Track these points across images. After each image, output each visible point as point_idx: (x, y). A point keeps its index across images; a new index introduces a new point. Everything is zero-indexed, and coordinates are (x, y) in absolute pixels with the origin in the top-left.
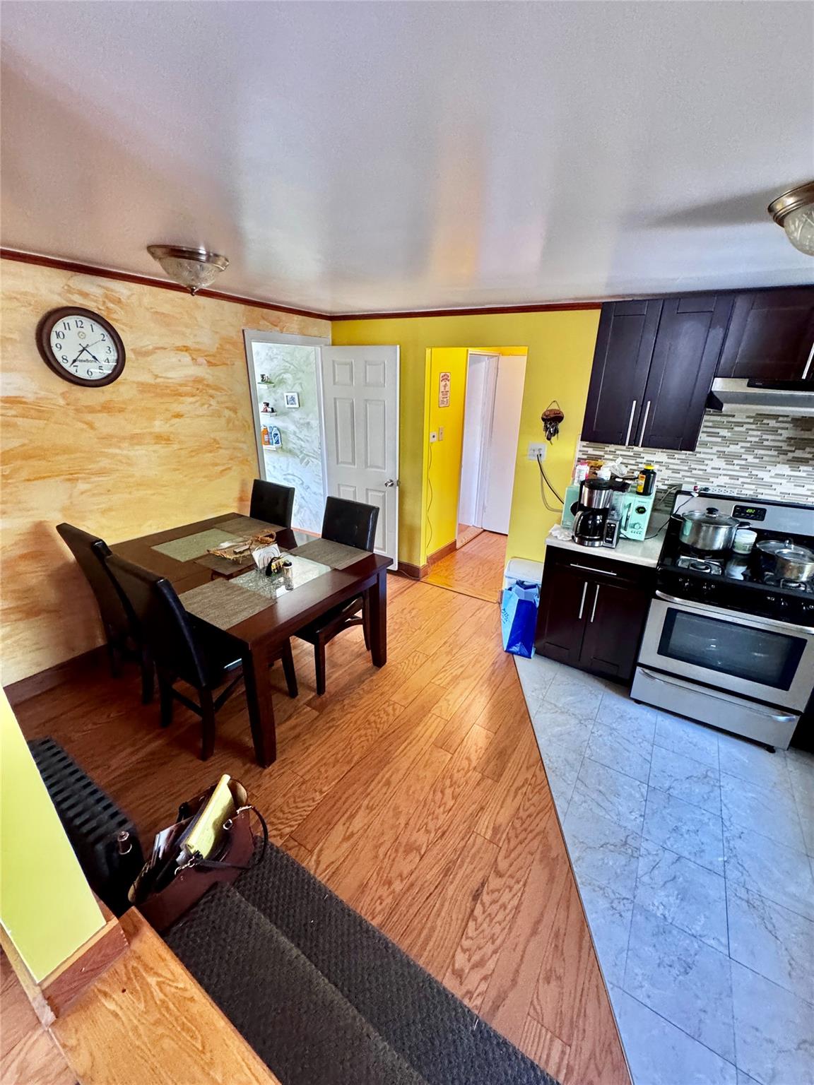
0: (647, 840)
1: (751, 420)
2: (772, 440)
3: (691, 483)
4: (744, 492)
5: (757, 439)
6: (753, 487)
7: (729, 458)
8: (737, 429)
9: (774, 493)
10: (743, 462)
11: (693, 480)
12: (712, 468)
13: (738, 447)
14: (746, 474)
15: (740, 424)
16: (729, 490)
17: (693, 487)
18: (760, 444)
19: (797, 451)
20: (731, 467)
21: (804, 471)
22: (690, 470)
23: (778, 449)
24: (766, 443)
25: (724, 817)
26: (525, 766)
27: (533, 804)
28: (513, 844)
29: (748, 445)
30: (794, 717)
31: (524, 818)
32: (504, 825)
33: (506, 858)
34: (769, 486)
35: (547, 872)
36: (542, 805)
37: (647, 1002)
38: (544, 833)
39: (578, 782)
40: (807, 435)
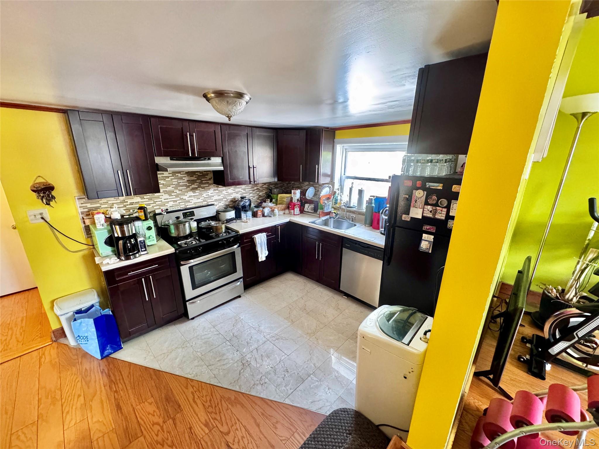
0: (246, 356)
1: (171, 175)
2: (183, 182)
3: (158, 209)
4: (181, 206)
5: (176, 183)
6: (183, 203)
7: (170, 193)
8: (167, 179)
9: (191, 204)
10: (175, 194)
11: (158, 207)
12: (164, 199)
13: (171, 187)
14: (179, 199)
15: (168, 177)
16: (176, 207)
17: (160, 210)
18: (178, 185)
19: (192, 185)
20: (172, 197)
21: (197, 193)
22: (155, 202)
23: (186, 185)
24: (180, 184)
25: (251, 326)
26: (184, 389)
27: (206, 396)
28: (219, 418)
29: (174, 186)
30: (241, 280)
31: (210, 404)
32: (207, 418)
33: (222, 425)
34: (189, 201)
35: (238, 406)
36: (209, 391)
37: (292, 391)
38: (222, 397)
39: (209, 367)
40: (193, 178)
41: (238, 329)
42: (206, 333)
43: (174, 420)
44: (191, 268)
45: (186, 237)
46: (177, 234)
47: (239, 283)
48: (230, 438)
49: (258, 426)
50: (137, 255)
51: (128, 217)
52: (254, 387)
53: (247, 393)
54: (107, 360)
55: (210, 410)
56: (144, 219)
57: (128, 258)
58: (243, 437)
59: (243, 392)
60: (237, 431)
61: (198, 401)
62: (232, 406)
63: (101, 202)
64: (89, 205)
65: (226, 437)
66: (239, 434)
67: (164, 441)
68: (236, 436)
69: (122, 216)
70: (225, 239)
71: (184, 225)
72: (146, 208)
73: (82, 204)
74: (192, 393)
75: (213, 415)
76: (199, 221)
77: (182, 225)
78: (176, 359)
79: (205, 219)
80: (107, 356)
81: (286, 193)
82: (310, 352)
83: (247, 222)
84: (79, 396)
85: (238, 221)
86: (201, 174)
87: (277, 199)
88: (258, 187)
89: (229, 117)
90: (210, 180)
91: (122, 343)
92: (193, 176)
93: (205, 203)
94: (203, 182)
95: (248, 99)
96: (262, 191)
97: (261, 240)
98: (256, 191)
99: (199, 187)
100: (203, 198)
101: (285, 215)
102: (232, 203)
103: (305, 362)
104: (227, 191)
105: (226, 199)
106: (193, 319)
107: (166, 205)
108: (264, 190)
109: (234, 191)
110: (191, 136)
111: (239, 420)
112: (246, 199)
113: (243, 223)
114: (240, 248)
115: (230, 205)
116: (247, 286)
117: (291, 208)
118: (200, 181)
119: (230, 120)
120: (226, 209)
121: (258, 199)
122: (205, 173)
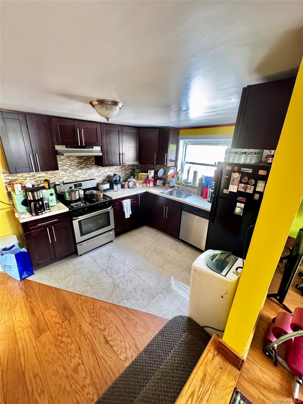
0: (116, 280)
1: (66, 158)
2: (74, 163)
3: (57, 181)
4: (73, 180)
5: (70, 164)
6: (74, 178)
7: (65, 170)
8: (63, 161)
9: (80, 178)
10: (69, 171)
11: (57, 180)
12: (62, 175)
13: (66, 167)
14: (71, 175)
15: (64, 160)
16: (70, 180)
17: (59, 182)
18: (70, 166)
19: (81, 165)
20: (66, 173)
21: (84, 171)
22: (55, 177)
23: (76, 165)
24: (73, 164)
25: (120, 261)
26: (75, 301)
27: (90, 306)
28: (98, 320)
29: (68, 166)
30: (113, 230)
31: (92, 311)
32: (91, 320)
33: (101, 325)
34: (78, 177)
35: (112, 313)
36: (92, 303)
37: (147, 303)
38: (101, 307)
39: (92, 287)
40: (81, 161)
41: (111, 263)
42: (90, 265)
43: (69, 321)
44: (80, 222)
45: (76, 201)
46: (70, 199)
47: (111, 233)
48: (106, 333)
49: (124, 325)
50: (44, 212)
51: (37, 186)
52: (121, 300)
53: (117, 304)
54: (24, 281)
55: (93, 315)
56: (48, 188)
57: (37, 214)
58: (114, 333)
59: (114, 303)
60: (111, 329)
61: (85, 309)
62: (108, 313)
63: (18, 175)
64: (10, 178)
65: (104, 332)
66: (112, 331)
67: (63, 334)
68: (110, 331)
69: (33, 186)
70: (102, 203)
71: (75, 193)
72: (49, 180)
73: (5, 176)
74: (81, 304)
75: (95, 318)
76: (85, 190)
77: (74, 193)
78: (70, 281)
79: (89, 189)
80: (25, 278)
81: (144, 172)
82: (158, 279)
83: (117, 192)
84: (6, 304)
85: (111, 191)
86: (87, 158)
87: (138, 177)
88: (125, 168)
89: (108, 119)
90: (93, 162)
91: (34, 270)
92: (81, 159)
93: (89, 178)
94: (88, 163)
95: (121, 106)
96: (128, 171)
97: (127, 203)
98: (123, 170)
99: (85, 166)
100: (88, 174)
101: (144, 187)
102: (107, 178)
103: (155, 285)
104: (104, 170)
105: (103, 176)
106: (81, 255)
107: (63, 178)
108: (129, 170)
109: (109, 170)
110: (80, 131)
111: (112, 322)
112: (117, 176)
113: (115, 192)
114: (113, 209)
115: (106, 180)
116: (117, 235)
117: (147, 182)
118: (86, 163)
119: (108, 121)
120: (104, 182)
121: (125, 176)
122: (90, 157)
